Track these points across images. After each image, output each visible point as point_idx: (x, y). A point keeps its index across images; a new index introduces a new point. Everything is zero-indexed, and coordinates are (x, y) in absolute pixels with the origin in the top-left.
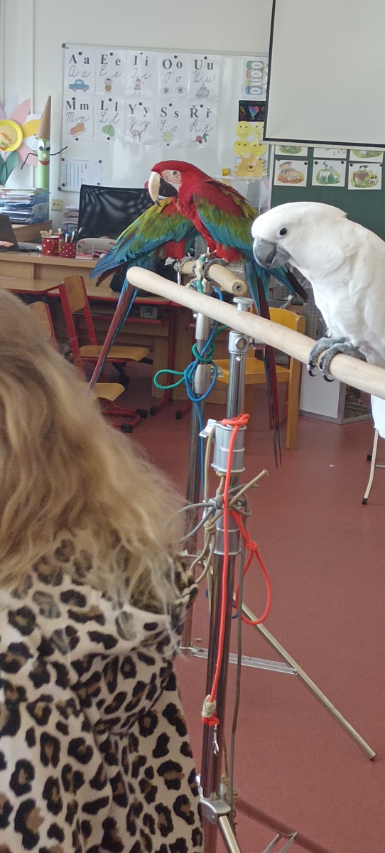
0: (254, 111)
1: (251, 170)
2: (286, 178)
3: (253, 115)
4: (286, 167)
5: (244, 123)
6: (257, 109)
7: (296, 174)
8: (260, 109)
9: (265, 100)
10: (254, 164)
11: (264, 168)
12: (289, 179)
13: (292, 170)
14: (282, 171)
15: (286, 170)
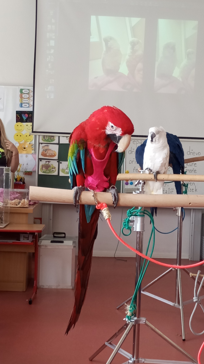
0: (25, 116)
1: (25, 150)
2: (46, 154)
3: (25, 118)
4: (46, 148)
5: (19, 123)
6: (27, 115)
7: (52, 152)
8: (29, 116)
9: (32, 110)
10: (26, 146)
11: (32, 149)
12: (47, 155)
13: (50, 150)
14: (44, 150)
15: (46, 150)
